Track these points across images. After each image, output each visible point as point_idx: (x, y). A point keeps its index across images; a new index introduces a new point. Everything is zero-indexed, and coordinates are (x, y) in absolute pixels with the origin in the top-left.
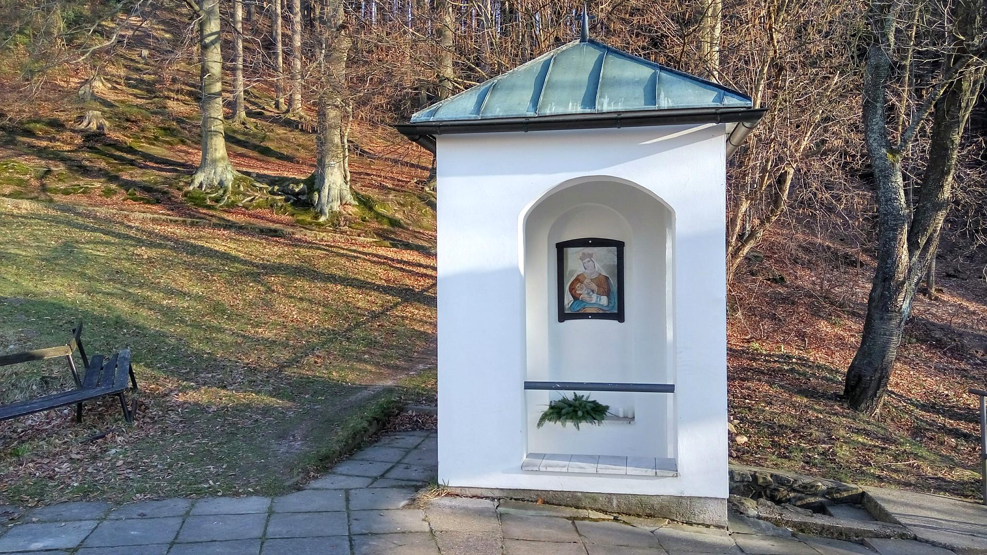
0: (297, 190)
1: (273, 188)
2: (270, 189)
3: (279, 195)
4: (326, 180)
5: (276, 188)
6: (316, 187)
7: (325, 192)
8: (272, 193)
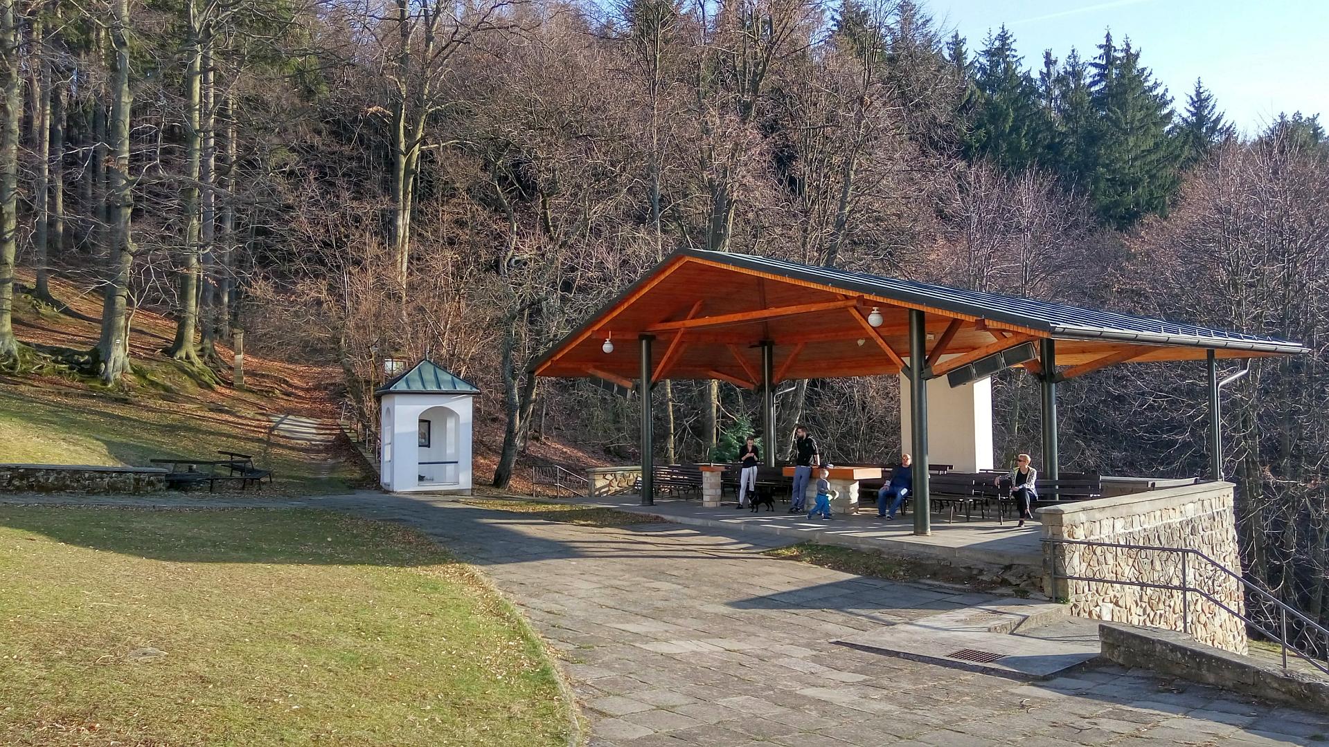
0: (82, 361)
1: (57, 358)
2: (54, 358)
3: (63, 364)
4: (112, 354)
5: (60, 358)
6: (101, 359)
7: (111, 364)
8: (56, 361)
